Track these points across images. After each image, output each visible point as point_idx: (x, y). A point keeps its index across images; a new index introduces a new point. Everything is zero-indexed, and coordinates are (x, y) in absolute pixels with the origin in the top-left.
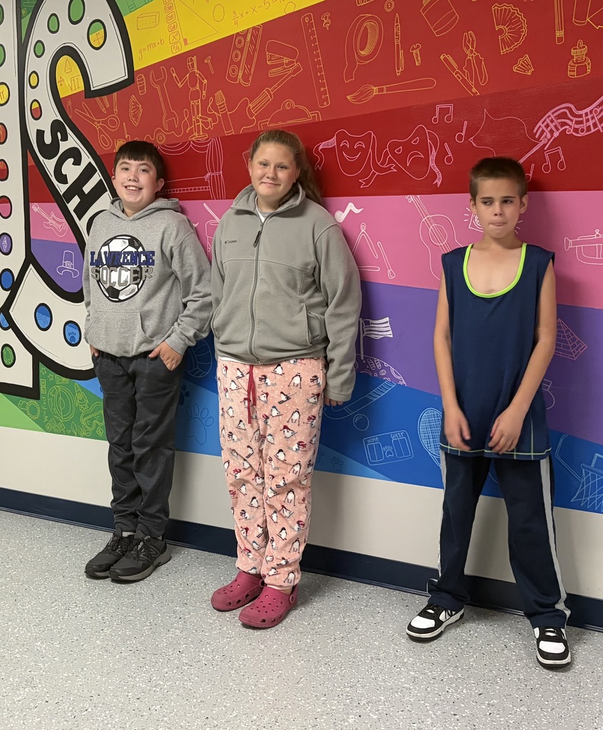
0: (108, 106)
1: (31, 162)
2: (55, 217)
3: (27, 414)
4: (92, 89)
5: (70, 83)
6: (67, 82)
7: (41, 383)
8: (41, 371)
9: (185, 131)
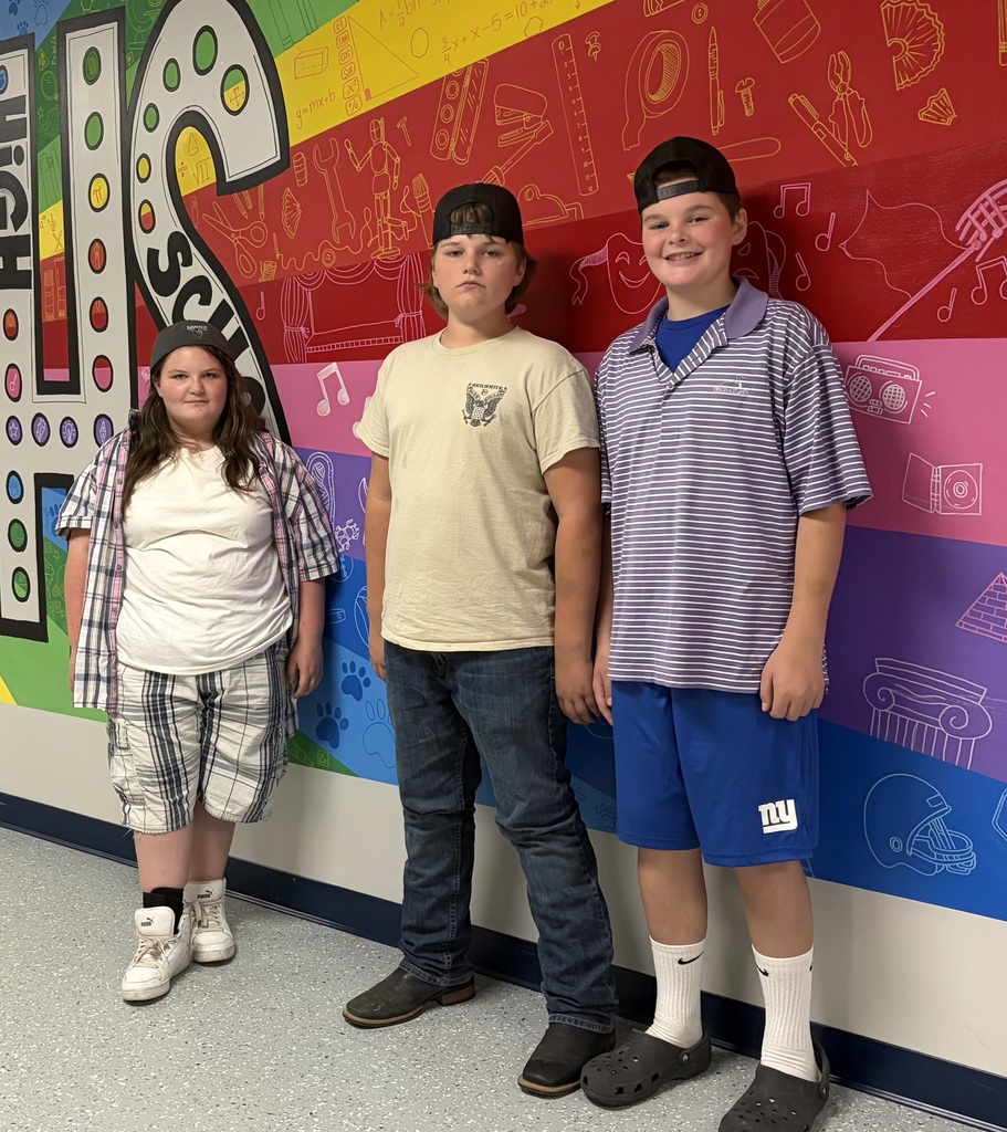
0: (250, 207)
1: (140, 302)
4: (228, 180)
5: (196, 175)
6: (190, 172)
9: (365, 245)
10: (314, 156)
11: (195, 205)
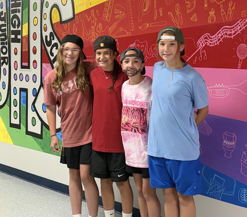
0: (67, 27)
1: (43, 48)
2: (50, 69)
3: (38, 145)
4: (62, 21)
5: (56, 19)
7: (43, 133)
9: (89, 38)
10: (80, 17)
11: (55, 26)
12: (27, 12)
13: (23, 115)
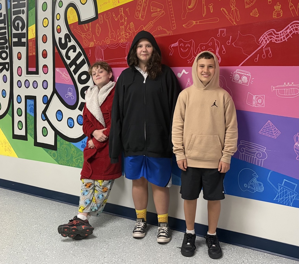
0: (87, 28)
1: (56, 51)
2: (65, 74)
3: (51, 157)
4: (81, 21)
5: (73, 19)
6: (71, 18)
7: (58, 143)
8: (58, 139)
9: (118, 39)
10: (105, 16)
11: (72, 27)
12: (34, 12)
13: (29, 125)
